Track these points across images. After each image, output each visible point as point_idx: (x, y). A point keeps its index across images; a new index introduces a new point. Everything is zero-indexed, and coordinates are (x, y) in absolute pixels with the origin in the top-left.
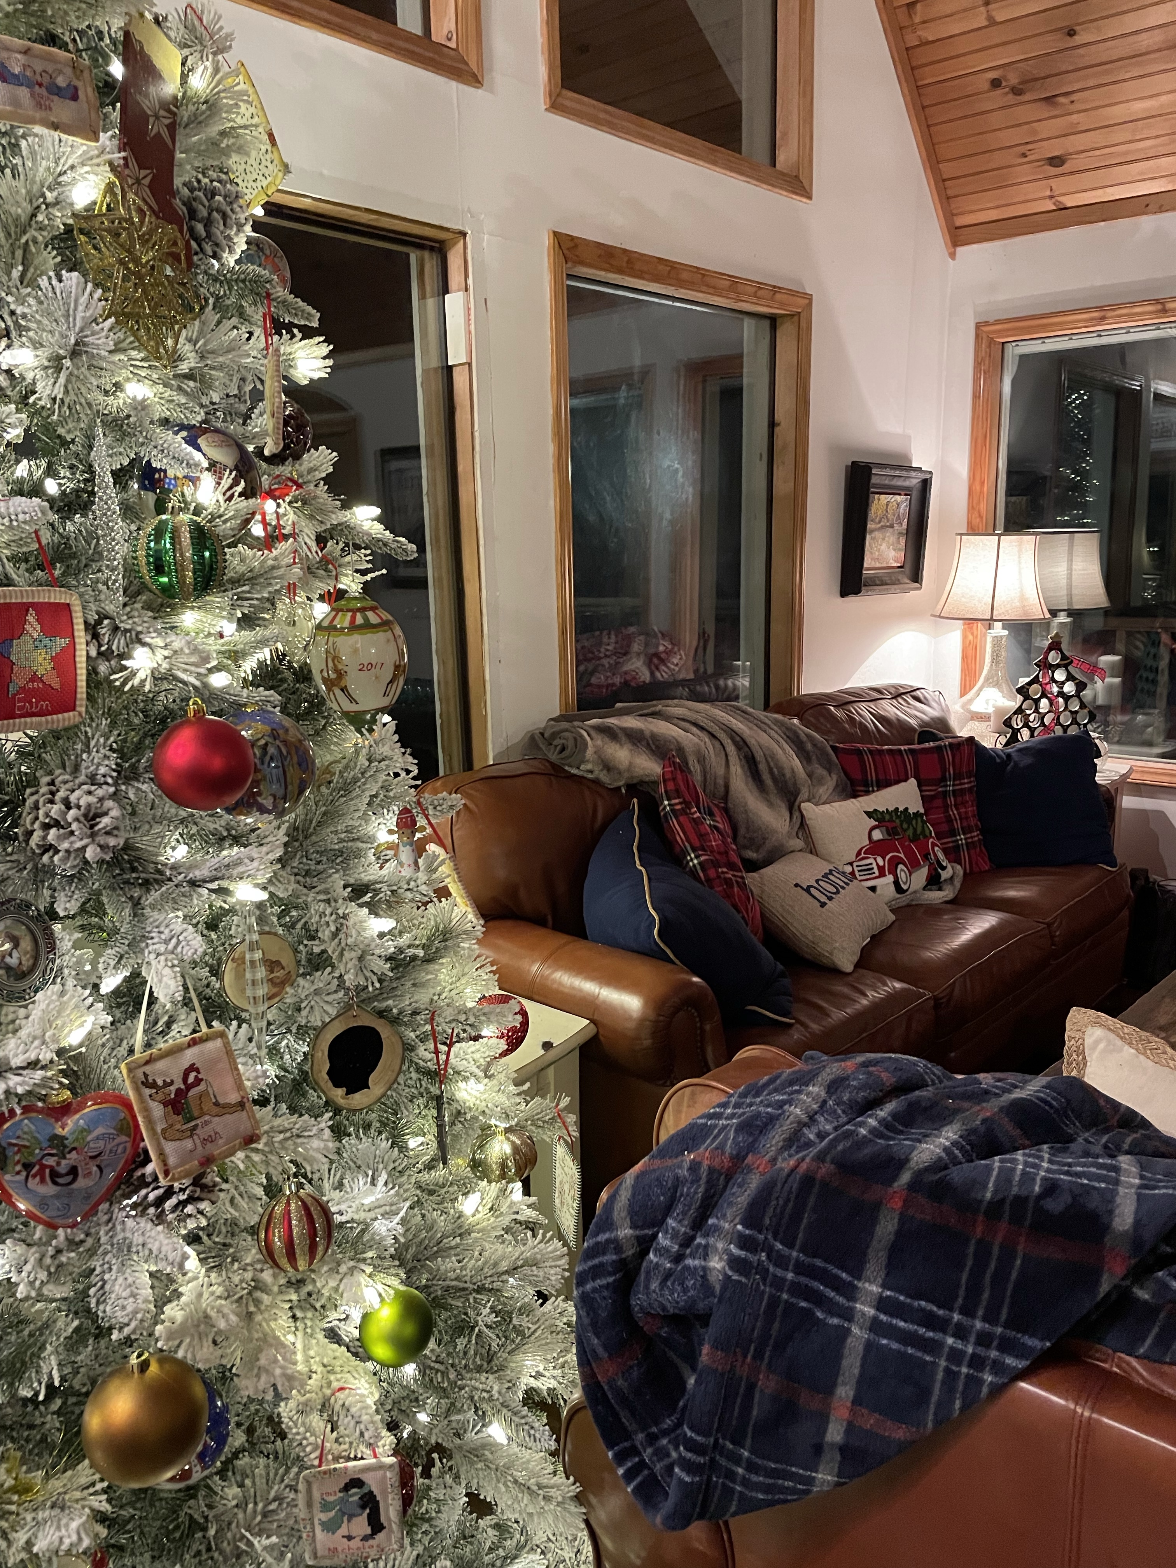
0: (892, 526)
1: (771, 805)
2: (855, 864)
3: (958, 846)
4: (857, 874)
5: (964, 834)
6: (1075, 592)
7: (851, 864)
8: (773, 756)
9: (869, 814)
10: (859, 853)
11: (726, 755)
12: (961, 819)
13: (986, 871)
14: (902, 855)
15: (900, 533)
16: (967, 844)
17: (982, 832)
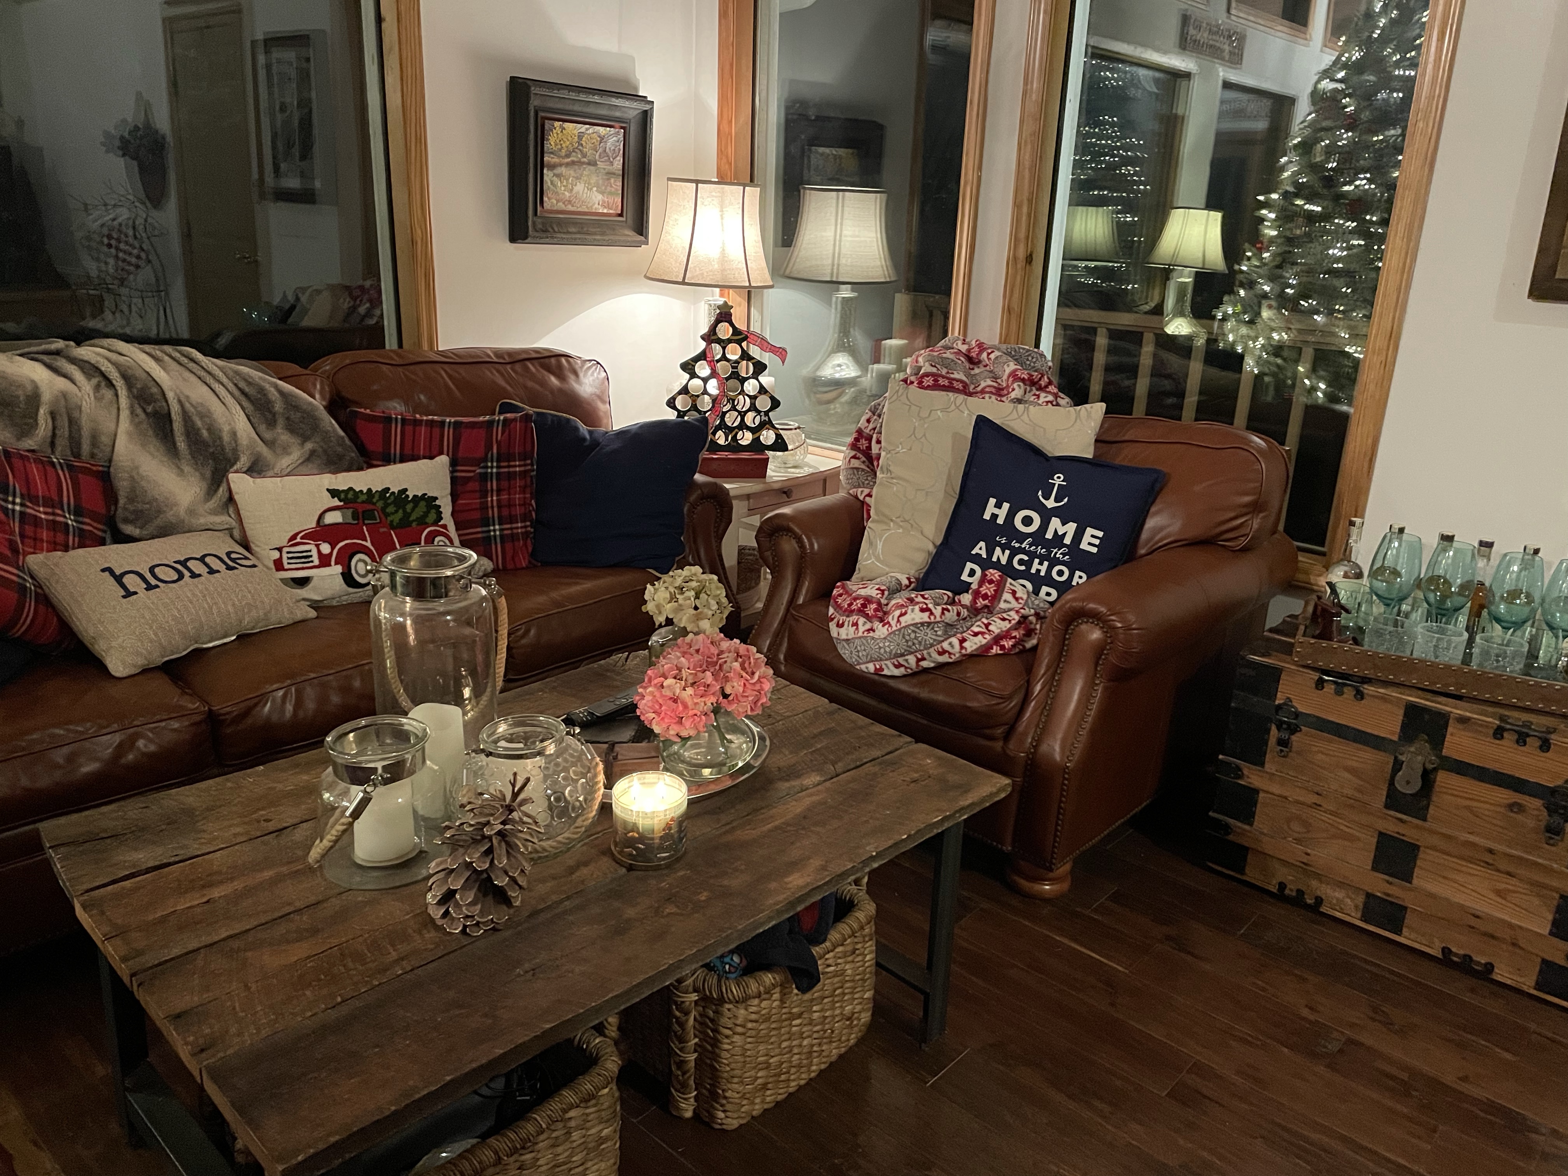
0: (592, 163)
1: (181, 472)
2: (285, 550)
3: (490, 537)
4: (285, 561)
5: (500, 524)
6: (843, 261)
7: (280, 549)
8: (206, 415)
9: (334, 493)
10: (294, 537)
11: (118, 409)
12: (499, 507)
13: (523, 568)
14: (368, 544)
15: (610, 174)
16: (501, 536)
17: (536, 524)
